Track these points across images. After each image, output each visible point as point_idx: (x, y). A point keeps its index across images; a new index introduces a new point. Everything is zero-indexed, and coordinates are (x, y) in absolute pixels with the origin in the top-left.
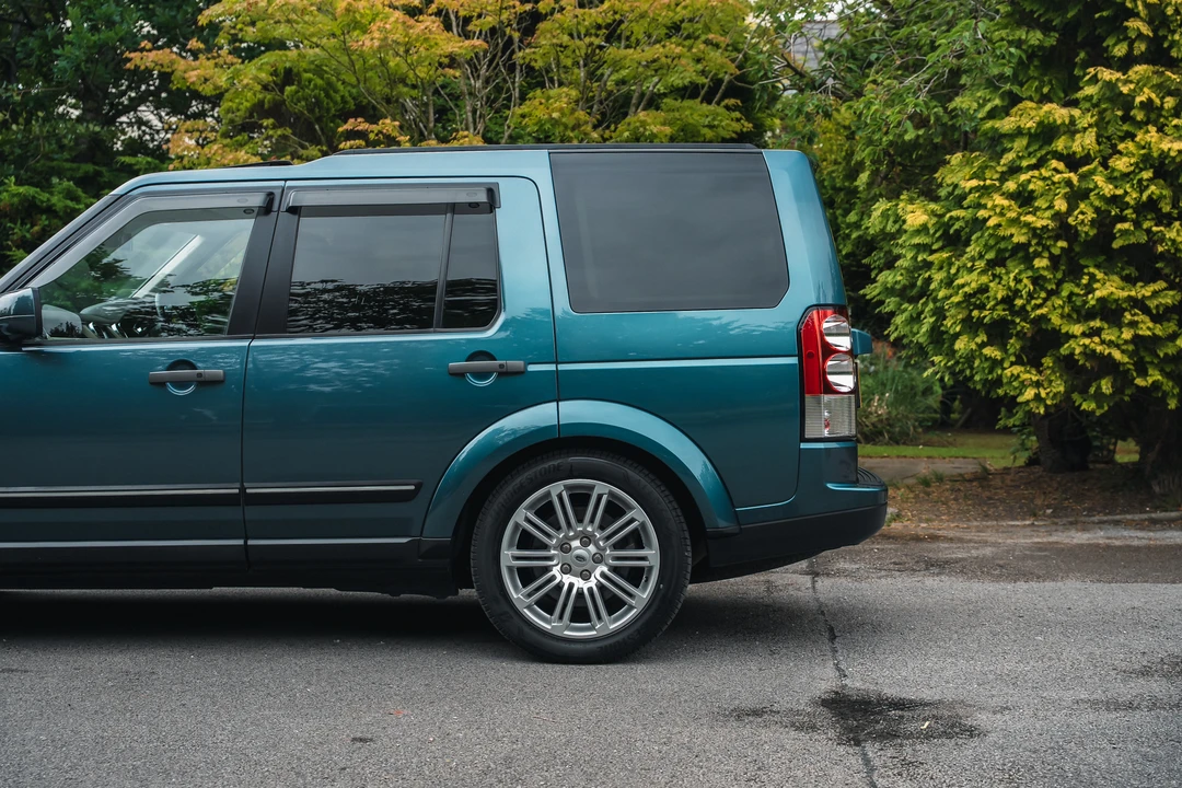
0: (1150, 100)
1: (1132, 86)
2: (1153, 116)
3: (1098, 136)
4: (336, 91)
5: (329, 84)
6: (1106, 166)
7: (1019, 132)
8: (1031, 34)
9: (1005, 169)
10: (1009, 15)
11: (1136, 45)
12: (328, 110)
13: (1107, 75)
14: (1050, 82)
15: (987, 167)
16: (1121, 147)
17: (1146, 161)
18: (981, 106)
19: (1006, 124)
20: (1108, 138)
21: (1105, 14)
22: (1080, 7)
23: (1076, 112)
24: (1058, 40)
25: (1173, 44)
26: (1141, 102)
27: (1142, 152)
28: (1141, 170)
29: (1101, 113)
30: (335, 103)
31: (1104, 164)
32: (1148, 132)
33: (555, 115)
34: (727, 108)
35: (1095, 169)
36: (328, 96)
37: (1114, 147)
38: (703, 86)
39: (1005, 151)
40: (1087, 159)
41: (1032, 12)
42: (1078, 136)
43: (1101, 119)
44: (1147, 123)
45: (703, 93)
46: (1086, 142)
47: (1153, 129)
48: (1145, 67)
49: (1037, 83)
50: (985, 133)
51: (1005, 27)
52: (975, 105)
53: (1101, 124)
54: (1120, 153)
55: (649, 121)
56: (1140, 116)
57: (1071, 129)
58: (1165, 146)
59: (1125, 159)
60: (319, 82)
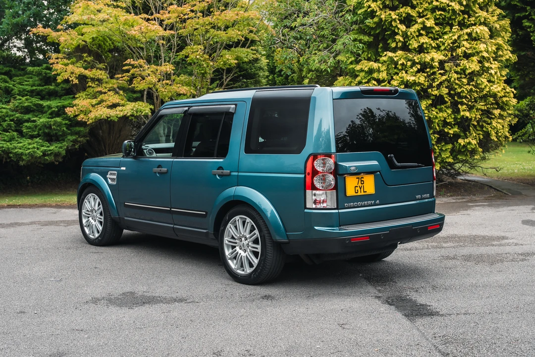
0: (403, 63)
1: (398, 58)
2: (404, 67)
3: (387, 73)
4: (107, 42)
5: (104, 39)
6: (390, 84)
7: (362, 70)
8: (365, 37)
9: (357, 82)
10: (357, 30)
11: (398, 44)
12: (105, 49)
13: (390, 54)
14: (371, 53)
15: (351, 82)
16: (394, 78)
17: (402, 82)
18: (347, 60)
19: (358, 67)
20: (390, 74)
21: (389, 33)
22: (380, 29)
23: (380, 65)
24: (373, 39)
25: (409, 44)
26: (401, 64)
27: (401, 79)
28: (401, 85)
29: (388, 66)
30: (107, 46)
31: (389, 83)
32: (402, 73)
33: (198, 57)
34: (252, 50)
35: (386, 84)
36: (104, 44)
37: (392, 77)
38: (241, 41)
39: (357, 76)
40: (383, 81)
41: (364, 29)
42: (381, 73)
43: (388, 67)
44: (402, 70)
45: (241, 43)
46: (383, 75)
47: (404, 72)
48: (401, 52)
49: (366, 53)
50: (350, 69)
51: (356, 34)
52: (346, 59)
53: (388, 69)
54: (394, 79)
55: (230, 58)
56: (400, 68)
57: (379, 71)
58: (408, 78)
59: (396, 81)
60: (101, 38)
